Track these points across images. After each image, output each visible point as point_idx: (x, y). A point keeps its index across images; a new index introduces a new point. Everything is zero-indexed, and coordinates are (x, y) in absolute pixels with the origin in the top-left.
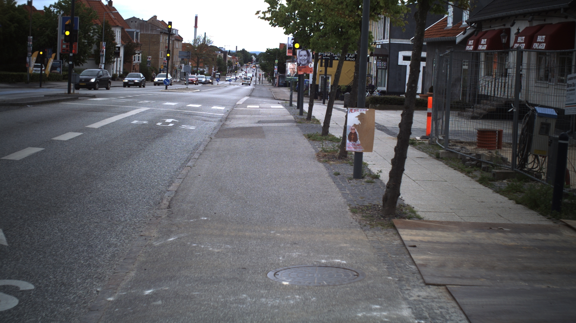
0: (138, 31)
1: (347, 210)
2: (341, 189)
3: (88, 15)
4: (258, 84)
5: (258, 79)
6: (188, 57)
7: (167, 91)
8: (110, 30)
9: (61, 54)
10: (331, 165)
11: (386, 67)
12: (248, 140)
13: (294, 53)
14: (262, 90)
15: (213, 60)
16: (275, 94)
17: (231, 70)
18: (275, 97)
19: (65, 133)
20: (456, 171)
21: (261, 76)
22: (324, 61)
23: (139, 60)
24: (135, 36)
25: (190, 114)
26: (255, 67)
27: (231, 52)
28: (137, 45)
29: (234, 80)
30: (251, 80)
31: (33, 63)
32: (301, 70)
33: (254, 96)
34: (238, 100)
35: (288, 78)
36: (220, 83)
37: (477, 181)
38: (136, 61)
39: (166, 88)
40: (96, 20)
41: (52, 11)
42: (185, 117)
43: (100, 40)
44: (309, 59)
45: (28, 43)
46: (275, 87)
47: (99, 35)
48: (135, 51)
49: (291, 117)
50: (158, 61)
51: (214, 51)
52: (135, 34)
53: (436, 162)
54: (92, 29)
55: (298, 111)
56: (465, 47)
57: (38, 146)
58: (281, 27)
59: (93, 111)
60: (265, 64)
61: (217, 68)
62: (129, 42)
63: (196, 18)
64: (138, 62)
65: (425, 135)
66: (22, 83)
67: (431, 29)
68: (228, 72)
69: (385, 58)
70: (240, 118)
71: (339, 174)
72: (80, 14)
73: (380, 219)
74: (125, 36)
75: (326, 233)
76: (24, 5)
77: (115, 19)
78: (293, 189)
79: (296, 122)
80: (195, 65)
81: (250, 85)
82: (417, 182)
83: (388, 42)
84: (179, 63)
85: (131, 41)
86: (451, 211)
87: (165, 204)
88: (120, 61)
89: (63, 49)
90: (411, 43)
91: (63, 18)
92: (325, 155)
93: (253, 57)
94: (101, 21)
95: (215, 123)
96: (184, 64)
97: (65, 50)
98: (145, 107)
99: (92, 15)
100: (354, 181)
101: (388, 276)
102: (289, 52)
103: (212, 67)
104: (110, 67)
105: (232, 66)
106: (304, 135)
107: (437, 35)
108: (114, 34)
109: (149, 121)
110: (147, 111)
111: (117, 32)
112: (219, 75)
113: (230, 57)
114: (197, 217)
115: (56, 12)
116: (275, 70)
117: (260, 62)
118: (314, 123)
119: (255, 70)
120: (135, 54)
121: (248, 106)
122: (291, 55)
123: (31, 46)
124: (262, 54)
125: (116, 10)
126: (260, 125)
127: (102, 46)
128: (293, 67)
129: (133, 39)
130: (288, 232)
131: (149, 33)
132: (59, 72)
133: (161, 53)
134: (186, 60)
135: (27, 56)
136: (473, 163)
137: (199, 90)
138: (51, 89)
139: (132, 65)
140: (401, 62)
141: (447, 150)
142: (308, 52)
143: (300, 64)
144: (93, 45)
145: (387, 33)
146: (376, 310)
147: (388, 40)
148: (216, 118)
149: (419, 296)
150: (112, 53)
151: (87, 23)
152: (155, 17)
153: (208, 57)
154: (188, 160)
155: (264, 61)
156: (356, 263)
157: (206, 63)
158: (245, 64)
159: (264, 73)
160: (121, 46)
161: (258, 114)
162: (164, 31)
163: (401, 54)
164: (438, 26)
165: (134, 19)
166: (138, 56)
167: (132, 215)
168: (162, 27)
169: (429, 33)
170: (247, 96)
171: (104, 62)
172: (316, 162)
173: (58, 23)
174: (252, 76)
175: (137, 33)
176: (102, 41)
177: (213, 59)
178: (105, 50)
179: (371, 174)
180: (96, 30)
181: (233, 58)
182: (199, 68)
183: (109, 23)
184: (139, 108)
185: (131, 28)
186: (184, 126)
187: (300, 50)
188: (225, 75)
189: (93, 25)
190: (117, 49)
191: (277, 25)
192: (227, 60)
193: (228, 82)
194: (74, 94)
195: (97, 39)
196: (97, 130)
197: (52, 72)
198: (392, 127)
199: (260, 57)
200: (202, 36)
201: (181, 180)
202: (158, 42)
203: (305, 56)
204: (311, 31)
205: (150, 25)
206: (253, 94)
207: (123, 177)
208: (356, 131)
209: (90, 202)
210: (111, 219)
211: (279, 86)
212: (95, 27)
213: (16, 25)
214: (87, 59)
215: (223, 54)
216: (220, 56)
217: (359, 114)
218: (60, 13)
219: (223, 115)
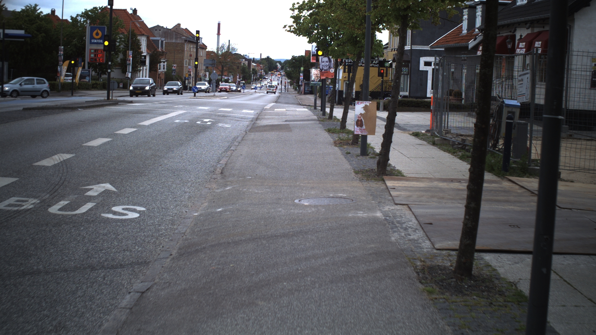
0: (163, 39)
1: (352, 172)
2: (349, 161)
3: (115, 24)
4: (283, 92)
5: (283, 87)
6: (213, 65)
7: (196, 98)
8: (136, 39)
9: (89, 63)
10: (344, 148)
11: (408, 72)
12: (277, 133)
13: (318, 60)
14: (288, 97)
15: (238, 69)
16: (301, 100)
17: (256, 78)
18: (300, 103)
19: (123, 129)
20: (445, 153)
21: (287, 84)
22: (347, 67)
23: (164, 69)
24: (160, 45)
25: (223, 116)
26: (281, 74)
27: (255, 60)
28: (162, 54)
29: (259, 89)
30: (277, 88)
31: (64, 73)
32: (323, 75)
33: (280, 102)
34: (266, 105)
35: (312, 83)
36: (246, 91)
37: (458, 158)
38: (162, 70)
39: (195, 95)
40: (122, 29)
41: (79, 20)
42: (220, 118)
43: (127, 48)
44: (331, 65)
45: (60, 52)
46: (300, 95)
47: (125, 44)
48: (160, 59)
49: (315, 117)
50: (183, 69)
51: (239, 59)
52: (160, 43)
53: (432, 147)
54: (118, 38)
55: (322, 112)
56: (477, 53)
57: (107, 137)
58: (305, 36)
59: (137, 113)
60: (291, 72)
61: (241, 76)
62: (154, 51)
63: (219, 25)
64: (164, 70)
65: (429, 128)
66: (54, 92)
67: (448, 35)
68: (252, 80)
69: (407, 64)
70: (269, 119)
71: (349, 153)
72: (107, 23)
73: (375, 177)
74: (151, 45)
75: (335, 183)
76: (48, 15)
77: (141, 28)
78: (314, 162)
79: (319, 121)
80: (220, 73)
81: (275, 94)
82: (410, 158)
83: (410, 48)
84: (203, 71)
85: (156, 50)
86: (429, 173)
87: (218, 171)
88: (146, 69)
89: (91, 59)
90: (429, 49)
91: (91, 28)
92: (341, 142)
93: (278, 64)
94: (127, 30)
95: (248, 123)
96: (208, 73)
97: (93, 59)
98: (182, 110)
99: (118, 24)
100: (361, 157)
101: (372, 201)
102: (313, 59)
103: (237, 75)
104: (136, 76)
105: (257, 74)
106: (325, 130)
107: (453, 41)
108: (140, 43)
109: (190, 121)
110: (184, 113)
111: (142, 40)
112: (244, 84)
113: (255, 64)
114: (244, 177)
115: (83, 21)
116: (301, 78)
117: (286, 70)
118: (335, 121)
119: (281, 78)
120: (161, 62)
121: (275, 110)
122: (315, 61)
123: (62, 56)
124: (287, 62)
125: (141, 19)
126: (288, 123)
127: (129, 55)
128: (317, 73)
129: (158, 48)
130: (309, 183)
131: (174, 41)
132: (88, 81)
133: (186, 61)
134: (210, 68)
135: (58, 65)
136: (460, 146)
137: (226, 97)
138: (83, 97)
139: (158, 74)
140: (422, 67)
141: (441, 138)
142: (329, 59)
143: (323, 69)
144: (119, 54)
145: (409, 39)
146: (361, 213)
147: (410, 46)
148: (248, 119)
149: (389, 209)
150: (139, 62)
151: (114, 33)
152: (179, 25)
153: (232, 65)
154: (230, 147)
155: (289, 68)
156: (353, 195)
157: (231, 71)
158: (270, 72)
159: (289, 81)
160: (147, 54)
161: (285, 115)
162: (188, 39)
163: (423, 60)
164: (455, 32)
165: (158, 28)
166: (163, 64)
167: (196, 178)
168: (186, 35)
169: (447, 39)
170: (273, 102)
171: (131, 71)
172: (333, 146)
173: (85, 32)
174: (277, 85)
175: (162, 42)
176: (128, 50)
177: (238, 67)
178: (131, 58)
179: (374, 153)
180: (123, 39)
181: (257, 66)
182: (223, 76)
183: (135, 32)
184: (176, 111)
185: (156, 37)
186: (220, 125)
187: (323, 57)
188: (250, 84)
189: (119, 34)
190: (144, 58)
191: (301, 34)
192: (252, 67)
193: (254, 91)
194: (113, 100)
195: (123, 48)
196: (148, 127)
197: (81, 80)
198: (404, 124)
199: (285, 65)
200: (226, 44)
201: (228, 158)
202: (183, 51)
203: (327, 62)
204: (332, 39)
205: (174, 33)
206: (279, 101)
207: (181, 157)
208: (362, 118)
209: (163, 171)
210: (182, 179)
211: (305, 94)
212: (122, 36)
213: (43, 34)
214: (113, 68)
215: (247, 62)
216: (244, 64)
217: (364, 106)
218: (87, 23)
219: (253, 116)
